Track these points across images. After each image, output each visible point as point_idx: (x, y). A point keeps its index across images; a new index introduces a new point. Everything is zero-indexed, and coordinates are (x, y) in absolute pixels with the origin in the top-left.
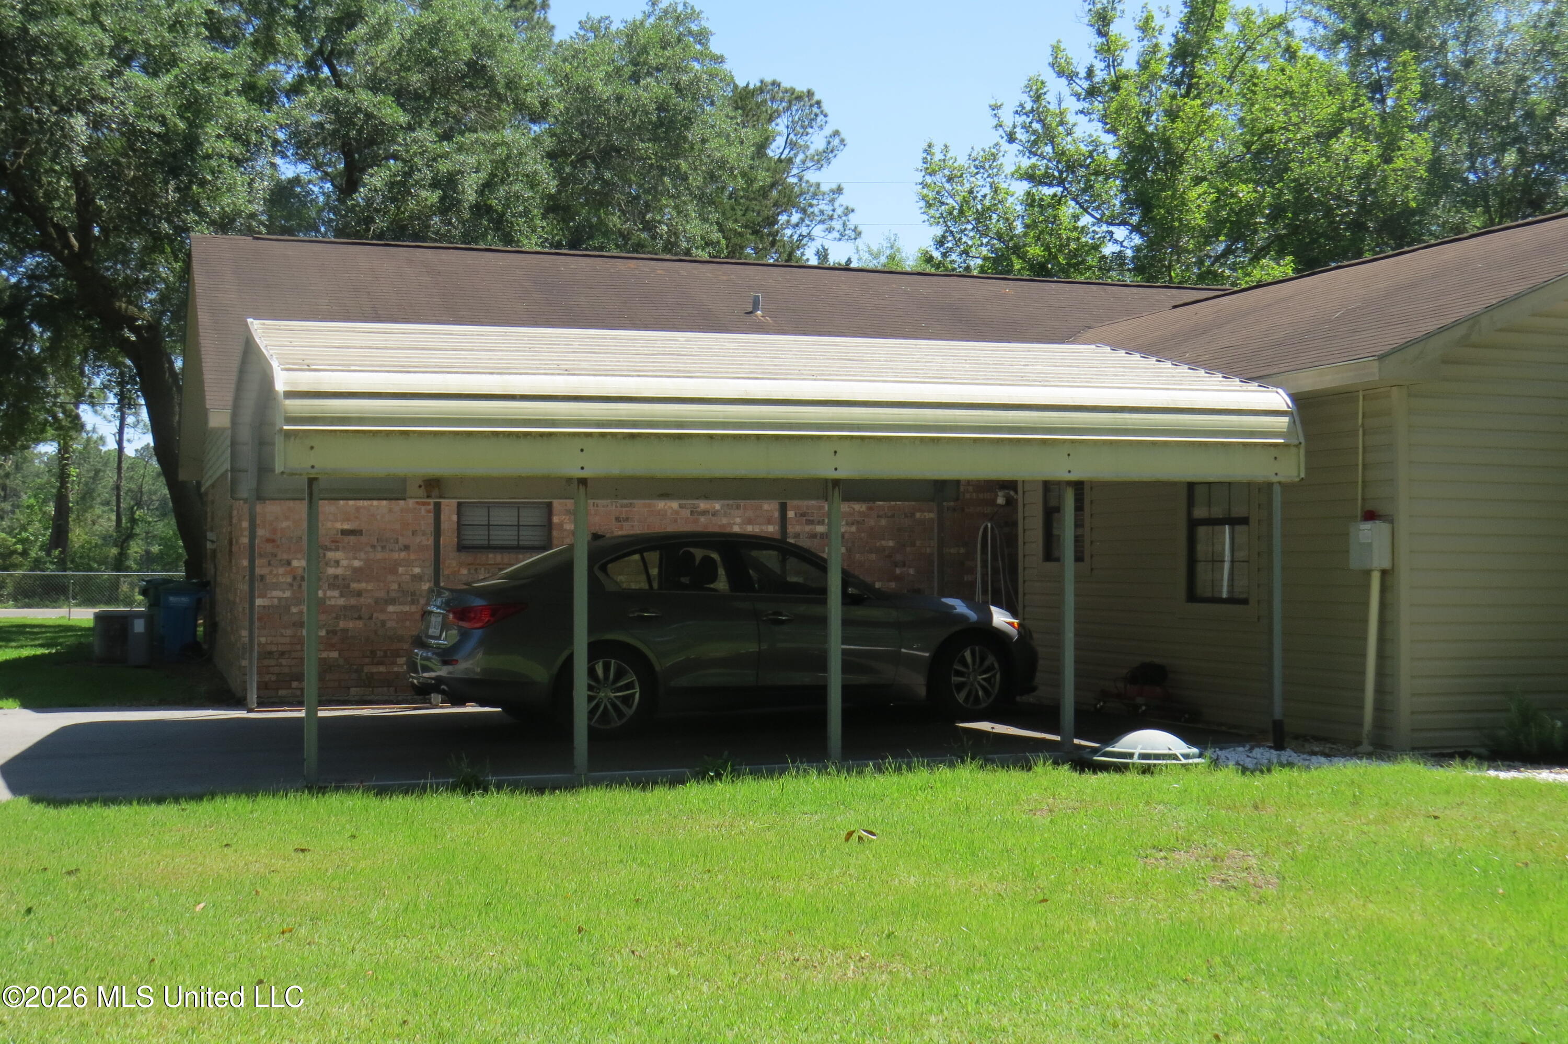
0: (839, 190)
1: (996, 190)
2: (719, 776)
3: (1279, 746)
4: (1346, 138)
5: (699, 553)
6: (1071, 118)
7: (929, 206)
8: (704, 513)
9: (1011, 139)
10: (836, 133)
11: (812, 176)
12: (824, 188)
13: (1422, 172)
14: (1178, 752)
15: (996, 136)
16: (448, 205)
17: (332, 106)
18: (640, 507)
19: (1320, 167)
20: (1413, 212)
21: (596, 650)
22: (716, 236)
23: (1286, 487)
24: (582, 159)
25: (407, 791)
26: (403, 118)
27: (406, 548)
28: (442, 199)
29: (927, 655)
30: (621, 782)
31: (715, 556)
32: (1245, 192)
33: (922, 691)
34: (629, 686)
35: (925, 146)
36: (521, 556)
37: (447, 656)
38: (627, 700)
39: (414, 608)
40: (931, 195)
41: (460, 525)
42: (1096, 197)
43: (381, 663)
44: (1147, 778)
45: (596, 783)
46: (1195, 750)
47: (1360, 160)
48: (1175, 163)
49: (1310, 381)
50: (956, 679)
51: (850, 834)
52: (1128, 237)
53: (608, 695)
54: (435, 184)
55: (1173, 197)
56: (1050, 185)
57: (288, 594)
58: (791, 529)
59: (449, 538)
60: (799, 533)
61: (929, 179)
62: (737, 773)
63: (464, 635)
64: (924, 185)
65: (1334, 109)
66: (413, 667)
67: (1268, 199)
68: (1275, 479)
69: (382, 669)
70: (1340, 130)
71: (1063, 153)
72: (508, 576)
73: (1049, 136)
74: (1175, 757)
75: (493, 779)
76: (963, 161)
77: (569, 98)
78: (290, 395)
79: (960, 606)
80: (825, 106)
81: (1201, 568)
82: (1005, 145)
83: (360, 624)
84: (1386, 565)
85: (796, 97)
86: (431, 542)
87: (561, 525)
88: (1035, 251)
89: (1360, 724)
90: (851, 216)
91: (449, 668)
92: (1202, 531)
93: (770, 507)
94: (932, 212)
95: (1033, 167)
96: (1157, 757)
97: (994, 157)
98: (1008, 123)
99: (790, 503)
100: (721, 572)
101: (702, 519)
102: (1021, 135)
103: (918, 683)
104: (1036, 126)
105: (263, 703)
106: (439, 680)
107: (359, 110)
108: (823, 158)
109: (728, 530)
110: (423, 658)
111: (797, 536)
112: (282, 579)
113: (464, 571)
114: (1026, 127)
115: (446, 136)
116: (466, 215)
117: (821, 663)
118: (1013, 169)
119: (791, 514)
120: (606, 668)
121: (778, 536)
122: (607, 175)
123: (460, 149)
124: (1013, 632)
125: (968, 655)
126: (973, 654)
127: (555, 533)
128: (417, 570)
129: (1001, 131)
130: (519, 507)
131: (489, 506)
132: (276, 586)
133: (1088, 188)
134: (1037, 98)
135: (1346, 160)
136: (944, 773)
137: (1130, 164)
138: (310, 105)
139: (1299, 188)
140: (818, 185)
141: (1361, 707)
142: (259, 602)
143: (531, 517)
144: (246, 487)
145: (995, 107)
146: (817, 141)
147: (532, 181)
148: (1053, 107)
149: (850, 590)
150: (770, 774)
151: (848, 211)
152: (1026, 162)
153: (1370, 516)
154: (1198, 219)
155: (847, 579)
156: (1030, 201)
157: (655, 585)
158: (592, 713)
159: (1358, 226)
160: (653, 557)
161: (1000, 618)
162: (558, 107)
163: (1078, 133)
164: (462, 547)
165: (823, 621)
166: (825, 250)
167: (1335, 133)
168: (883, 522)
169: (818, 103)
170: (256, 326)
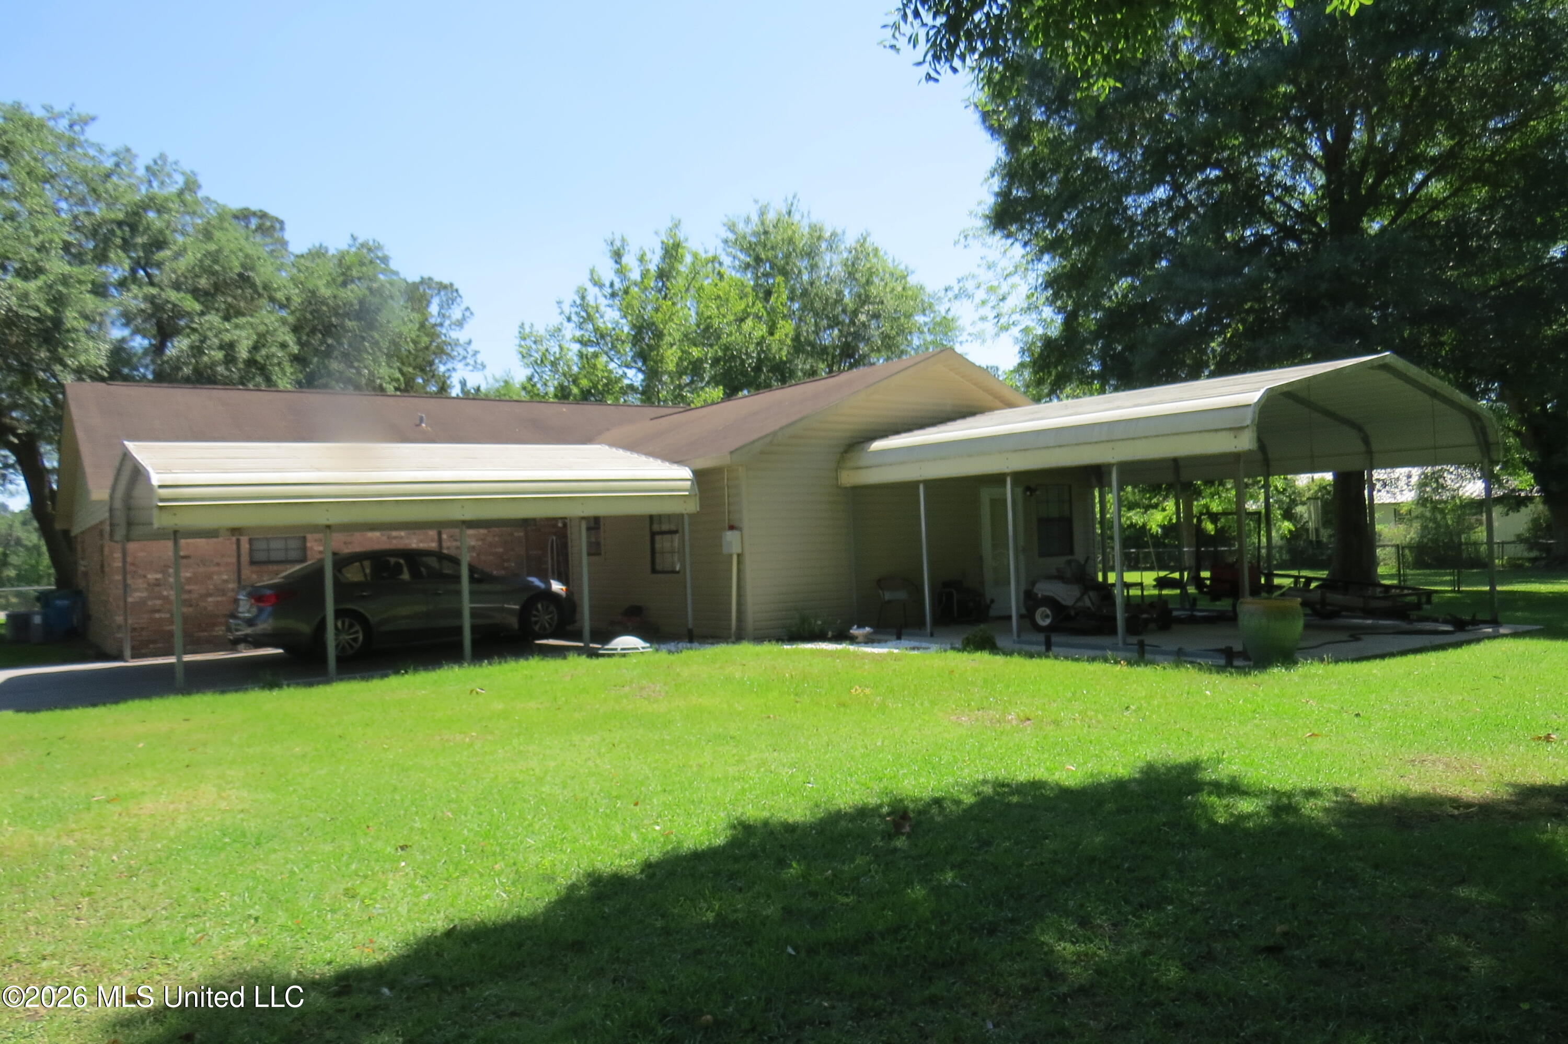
0: (470, 342)
1: (561, 348)
2: (406, 672)
3: (691, 641)
4: (749, 322)
5: (392, 560)
6: (602, 309)
7: (523, 357)
8: (395, 538)
9: (569, 319)
10: (468, 309)
11: (454, 334)
12: (461, 342)
13: (789, 342)
14: (639, 646)
15: (562, 319)
16: (230, 359)
17: (151, 299)
18: (358, 536)
19: (736, 338)
20: (785, 363)
21: (338, 614)
22: (398, 375)
23: (691, 516)
24: (313, 331)
25: (237, 691)
26: (198, 307)
27: (218, 564)
28: (226, 356)
29: (517, 607)
30: (354, 678)
31: (402, 561)
32: (696, 352)
33: (516, 626)
34: (356, 632)
35: (520, 324)
36: (288, 566)
37: (250, 622)
38: (355, 640)
39: (224, 598)
40: (524, 351)
41: (251, 550)
42: (618, 352)
43: (206, 631)
44: (623, 659)
45: (341, 680)
46: (648, 645)
47: (758, 334)
48: (659, 335)
49: (704, 463)
50: (534, 619)
51: (472, 691)
52: (636, 375)
53: (346, 637)
54: (221, 347)
55: (658, 354)
56: (592, 346)
57: (145, 594)
58: (445, 544)
59: (245, 558)
60: (449, 546)
61: (523, 343)
62: (416, 670)
63: (261, 611)
64: (521, 346)
65: (743, 306)
66: (229, 629)
67: (710, 355)
68: (684, 512)
69: (205, 634)
70: (746, 318)
71: (598, 329)
72: (285, 577)
73: (589, 318)
74: (637, 649)
75: (285, 682)
76: (542, 332)
77: (304, 296)
78: (160, 487)
79: (536, 581)
80: (460, 292)
81: (657, 555)
82: (565, 323)
83: (191, 609)
84: (739, 551)
85: (442, 287)
86: (234, 560)
87: (312, 549)
88: (584, 383)
89: (730, 629)
90: (478, 356)
91: (253, 628)
92: (658, 538)
93: (433, 533)
94: (525, 360)
95: (582, 336)
96: (629, 649)
97: (560, 330)
98: (567, 312)
99: (443, 531)
100: (405, 569)
101: (394, 542)
102: (574, 318)
103: (514, 622)
104: (583, 314)
105: (134, 656)
106: (247, 635)
107: (168, 302)
108: (460, 324)
109: (410, 547)
110: (236, 625)
111: (448, 548)
112: (141, 586)
113: (254, 576)
114: (577, 314)
115: (227, 318)
116: (241, 366)
117: (458, 614)
118: (571, 336)
119: (444, 536)
120: (343, 623)
121: (437, 549)
122: (330, 341)
123: (237, 326)
124: (563, 593)
125: (540, 606)
126: (542, 606)
127: (309, 553)
128: (225, 577)
129: (563, 316)
130: (286, 539)
131: (268, 539)
132: (137, 590)
133: (613, 347)
134: (583, 298)
135: (750, 334)
136: (522, 663)
137: (635, 337)
138: (135, 297)
139: (726, 348)
140: (458, 340)
141: (730, 620)
142: (130, 600)
143: (293, 544)
144: (120, 533)
145: (559, 303)
146: (456, 313)
147: (284, 346)
148: (592, 303)
149: (476, 576)
150: (434, 669)
151: (476, 353)
152: (578, 333)
153: (732, 528)
154: (671, 367)
155: (472, 569)
156: (581, 355)
157: (369, 578)
158: (337, 646)
159: (758, 369)
160: (367, 564)
161: (557, 587)
162: (297, 300)
163: (607, 318)
164: (253, 562)
165: (459, 593)
166: (465, 381)
167: (742, 320)
168: (497, 539)
169: (457, 291)
170: (131, 446)
